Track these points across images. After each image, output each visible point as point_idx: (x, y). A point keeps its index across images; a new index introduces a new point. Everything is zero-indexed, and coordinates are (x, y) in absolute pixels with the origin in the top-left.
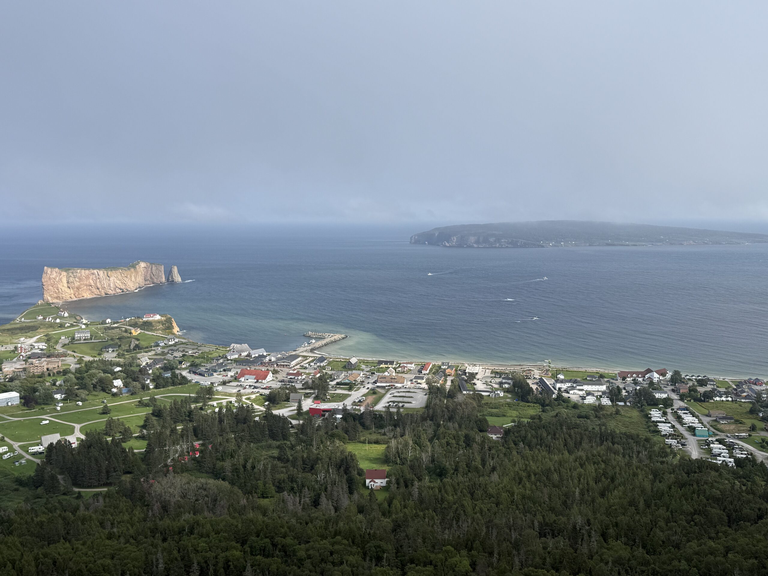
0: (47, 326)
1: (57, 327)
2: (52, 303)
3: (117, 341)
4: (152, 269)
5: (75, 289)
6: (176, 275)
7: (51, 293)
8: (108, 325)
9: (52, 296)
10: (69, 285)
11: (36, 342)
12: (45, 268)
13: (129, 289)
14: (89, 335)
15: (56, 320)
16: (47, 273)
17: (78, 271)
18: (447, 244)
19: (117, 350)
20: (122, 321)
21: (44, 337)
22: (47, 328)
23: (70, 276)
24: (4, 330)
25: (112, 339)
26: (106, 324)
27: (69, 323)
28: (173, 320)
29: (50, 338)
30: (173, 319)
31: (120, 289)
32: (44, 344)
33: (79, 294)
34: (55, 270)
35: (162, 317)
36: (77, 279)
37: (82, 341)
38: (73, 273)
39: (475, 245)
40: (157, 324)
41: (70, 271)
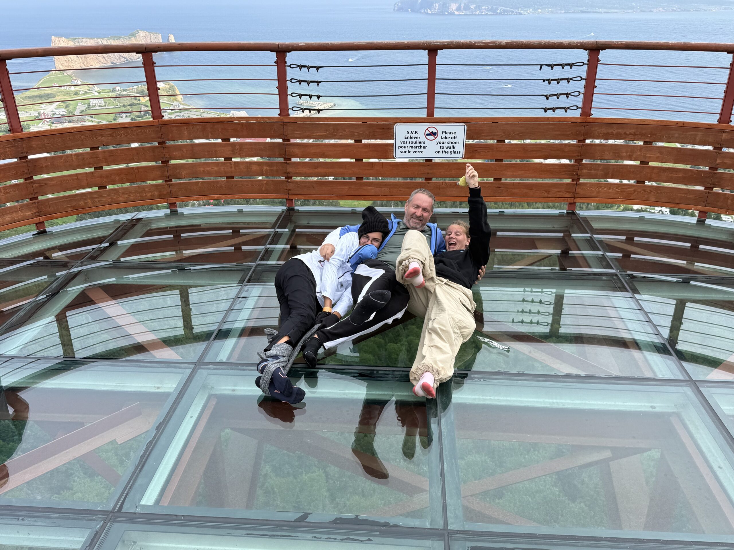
0: (63, 93)
1: (72, 95)
3: (129, 107)
4: (150, 38)
7: (62, 62)
8: (118, 92)
9: (64, 65)
11: (56, 109)
12: (53, 37)
13: (132, 58)
14: (103, 102)
15: (70, 87)
16: (55, 43)
17: (84, 40)
18: (429, 12)
19: (130, 116)
20: (131, 88)
21: (63, 104)
22: (64, 95)
24: (26, 97)
25: (124, 106)
26: (116, 91)
27: (83, 91)
28: (176, 88)
29: (68, 105)
31: (125, 58)
32: (64, 110)
33: (87, 63)
34: (62, 39)
35: (166, 84)
37: (97, 108)
38: (79, 42)
39: (457, 13)
40: (162, 92)
41: (76, 41)
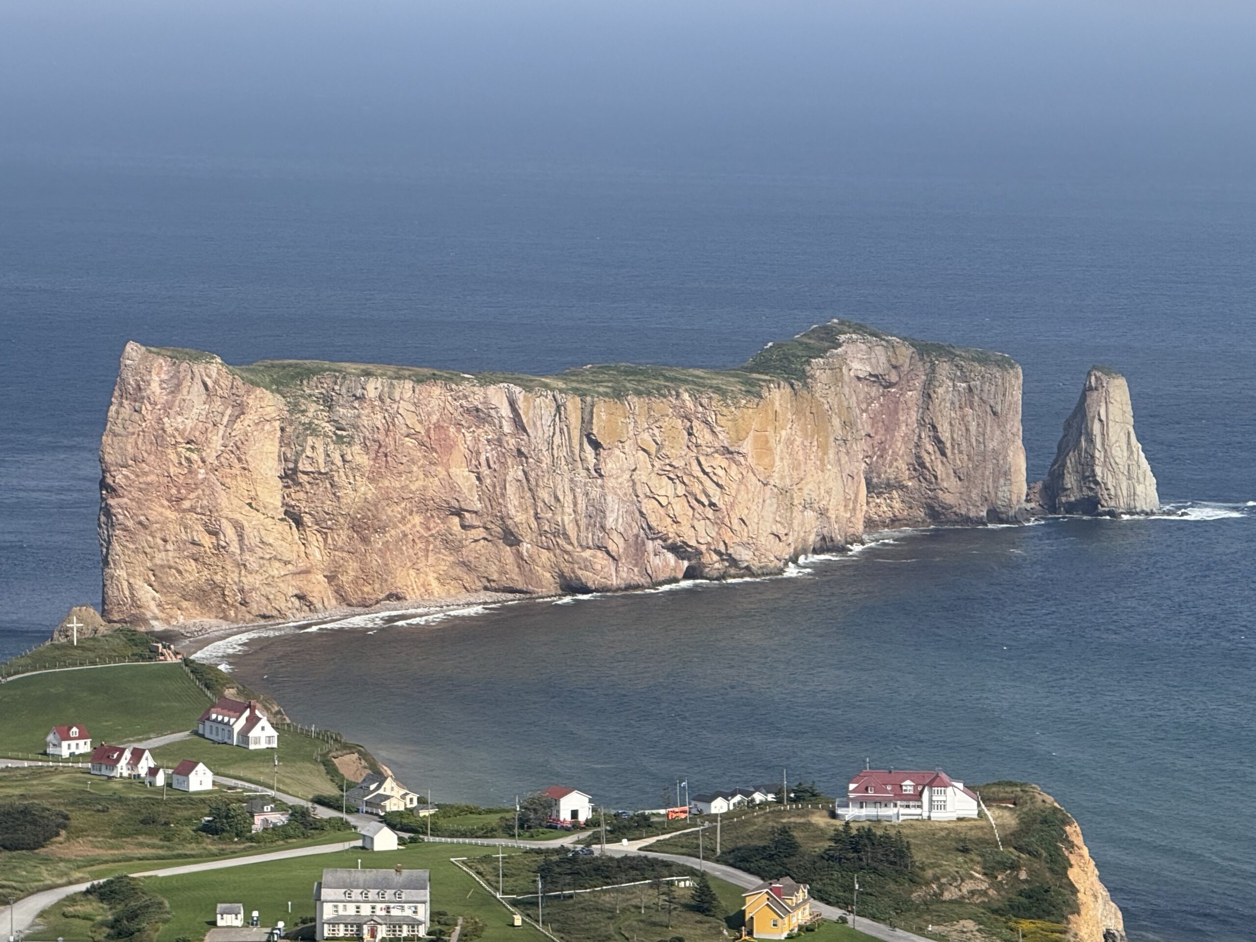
0: (117, 813)
1: (188, 830)
2: (167, 637)
4: (926, 394)
5: (342, 536)
6: (1119, 453)
7: (160, 558)
8: (567, 841)
9: (172, 578)
10: (298, 498)
12: (133, 351)
13: (745, 556)
14: (423, 913)
15: (186, 769)
16: (138, 395)
17: (373, 388)
20: (679, 812)
21: (92, 907)
22: (120, 833)
23: (311, 429)
26: (554, 827)
27: (280, 806)
28: (1078, 840)
29: (133, 916)
30: (1074, 831)
31: (680, 550)
33: (366, 576)
34: (198, 368)
35: (988, 800)
36: (358, 455)
38: (328, 403)
40: (952, 863)
41: (312, 388)
